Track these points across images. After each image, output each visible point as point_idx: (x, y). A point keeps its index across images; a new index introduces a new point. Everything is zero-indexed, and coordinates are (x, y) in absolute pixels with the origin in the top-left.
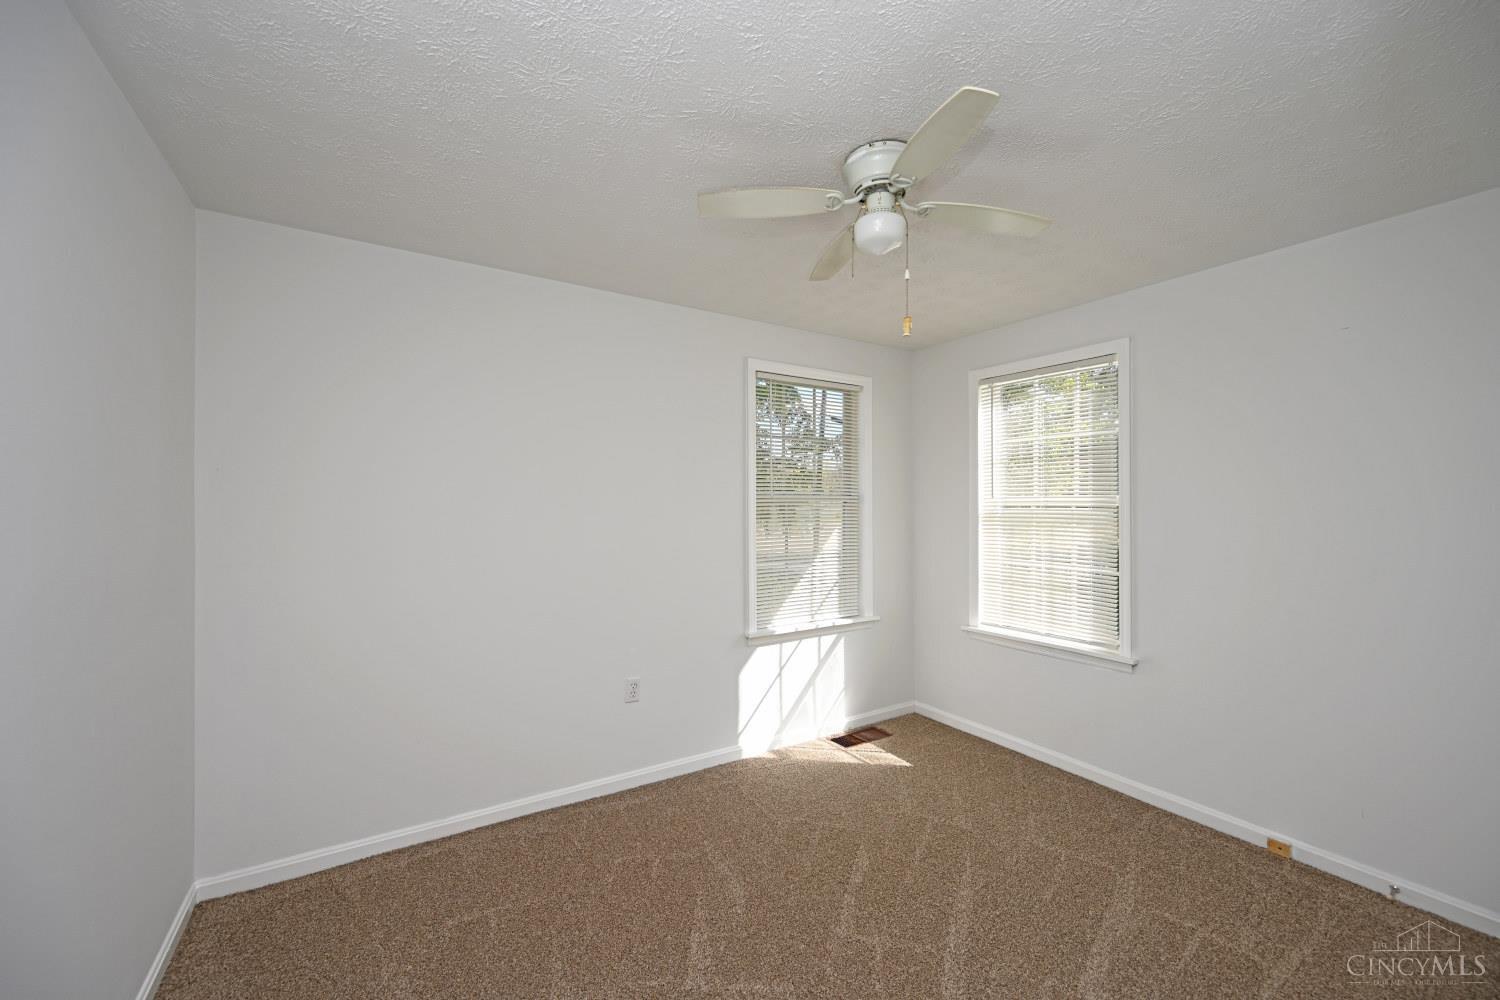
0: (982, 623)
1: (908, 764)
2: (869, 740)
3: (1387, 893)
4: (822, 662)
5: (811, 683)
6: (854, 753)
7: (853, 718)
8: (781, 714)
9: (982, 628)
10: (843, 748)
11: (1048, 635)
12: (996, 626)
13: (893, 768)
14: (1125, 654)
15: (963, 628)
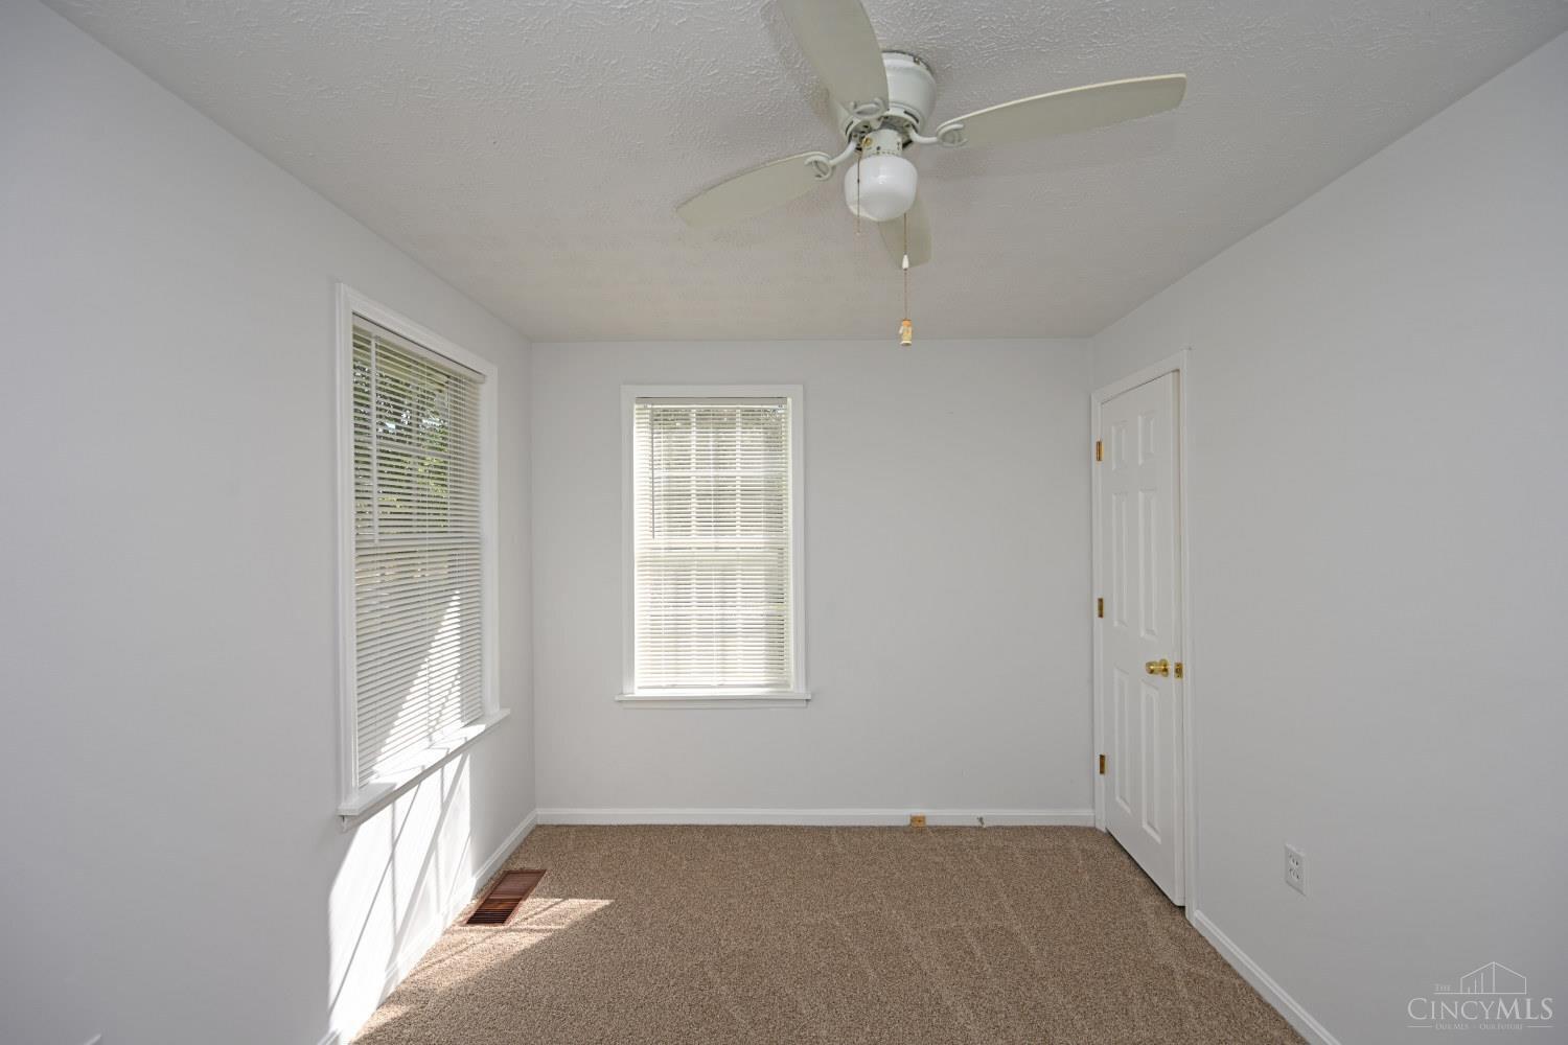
0: (640, 688)
1: (607, 902)
2: (523, 894)
3: (978, 824)
4: (445, 806)
5: (433, 846)
6: (525, 925)
7: (481, 872)
8: (395, 924)
9: (639, 693)
10: (501, 927)
11: (721, 686)
12: (661, 687)
13: (594, 917)
14: (797, 689)
15: (617, 698)
